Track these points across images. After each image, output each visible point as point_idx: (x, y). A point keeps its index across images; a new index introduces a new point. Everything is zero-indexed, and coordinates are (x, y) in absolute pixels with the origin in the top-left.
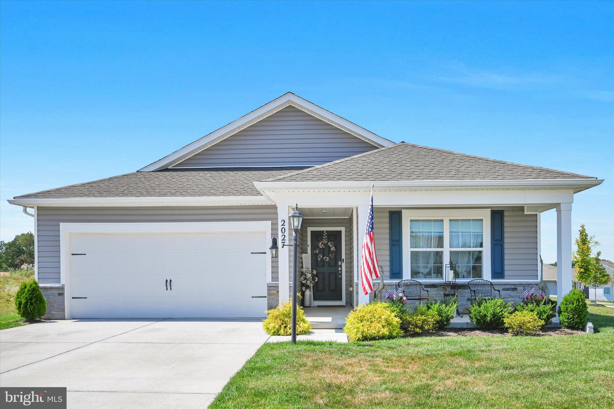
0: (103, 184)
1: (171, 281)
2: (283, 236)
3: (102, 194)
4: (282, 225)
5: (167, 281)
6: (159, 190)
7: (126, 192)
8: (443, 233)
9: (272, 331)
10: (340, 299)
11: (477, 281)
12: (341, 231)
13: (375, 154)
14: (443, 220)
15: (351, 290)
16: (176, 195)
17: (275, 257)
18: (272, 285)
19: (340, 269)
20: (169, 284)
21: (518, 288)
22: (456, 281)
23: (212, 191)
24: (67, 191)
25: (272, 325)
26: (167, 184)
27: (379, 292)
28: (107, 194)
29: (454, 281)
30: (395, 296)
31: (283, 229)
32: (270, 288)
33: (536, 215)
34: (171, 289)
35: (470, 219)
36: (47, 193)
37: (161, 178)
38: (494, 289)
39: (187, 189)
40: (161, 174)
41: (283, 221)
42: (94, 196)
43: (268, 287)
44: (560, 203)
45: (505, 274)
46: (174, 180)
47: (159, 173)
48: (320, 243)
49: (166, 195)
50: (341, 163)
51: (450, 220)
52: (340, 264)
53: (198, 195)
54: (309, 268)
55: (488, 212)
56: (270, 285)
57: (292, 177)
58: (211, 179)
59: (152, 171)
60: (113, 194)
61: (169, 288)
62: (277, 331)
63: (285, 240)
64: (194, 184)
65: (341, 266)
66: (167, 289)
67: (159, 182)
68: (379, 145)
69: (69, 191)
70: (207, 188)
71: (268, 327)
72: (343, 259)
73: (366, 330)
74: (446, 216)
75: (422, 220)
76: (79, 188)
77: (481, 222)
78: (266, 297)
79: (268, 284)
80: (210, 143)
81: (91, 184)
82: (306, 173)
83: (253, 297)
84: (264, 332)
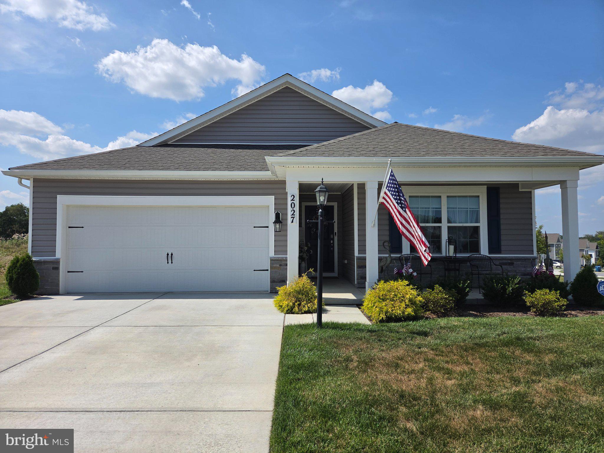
0: (103, 157)
1: (172, 254)
2: (293, 211)
3: (103, 167)
4: (292, 200)
5: (168, 254)
6: (162, 164)
7: (127, 165)
8: (441, 208)
9: (286, 309)
10: (333, 271)
11: (476, 255)
12: (333, 206)
13: (374, 133)
14: (441, 196)
15: (346, 263)
16: (181, 169)
17: (279, 231)
18: (275, 259)
19: (332, 242)
20: (170, 257)
21: (515, 263)
22: (457, 255)
23: (216, 166)
24: (66, 163)
25: (285, 303)
26: (169, 158)
27: (387, 267)
28: (108, 167)
29: (455, 255)
30: (404, 272)
31: (293, 204)
32: (273, 262)
33: (531, 192)
34: (172, 263)
35: (467, 196)
36: (45, 164)
37: (162, 152)
38: (494, 264)
39: (190, 163)
40: (162, 149)
41: (293, 196)
42: (94, 168)
43: (271, 260)
44: (566, 181)
45: (502, 250)
46: (176, 155)
47: (159, 148)
48: (314, 217)
49: (170, 169)
50: (345, 140)
51: (448, 197)
52: (332, 237)
53: (203, 170)
54: (303, 241)
55: (484, 189)
56: (273, 259)
57: (302, 152)
58: (213, 154)
59: (152, 146)
60: (114, 167)
61: (170, 261)
62: (291, 308)
63: (294, 215)
64: (197, 159)
65: (333, 239)
66: (168, 263)
67: (160, 157)
68: (371, 125)
69: (67, 163)
70: (210, 163)
71: (281, 304)
72: (336, 233)
73: (390, 310)
74: (444, 193)
75: (431, 196)
76: (77, 160)
77: (477, 199)
78: (268, 270)
79: (271, 258)
80: (210, 120)
81: (90, 157)
82: (315, 149)
83: (255, 270)
84: (275, 310)
